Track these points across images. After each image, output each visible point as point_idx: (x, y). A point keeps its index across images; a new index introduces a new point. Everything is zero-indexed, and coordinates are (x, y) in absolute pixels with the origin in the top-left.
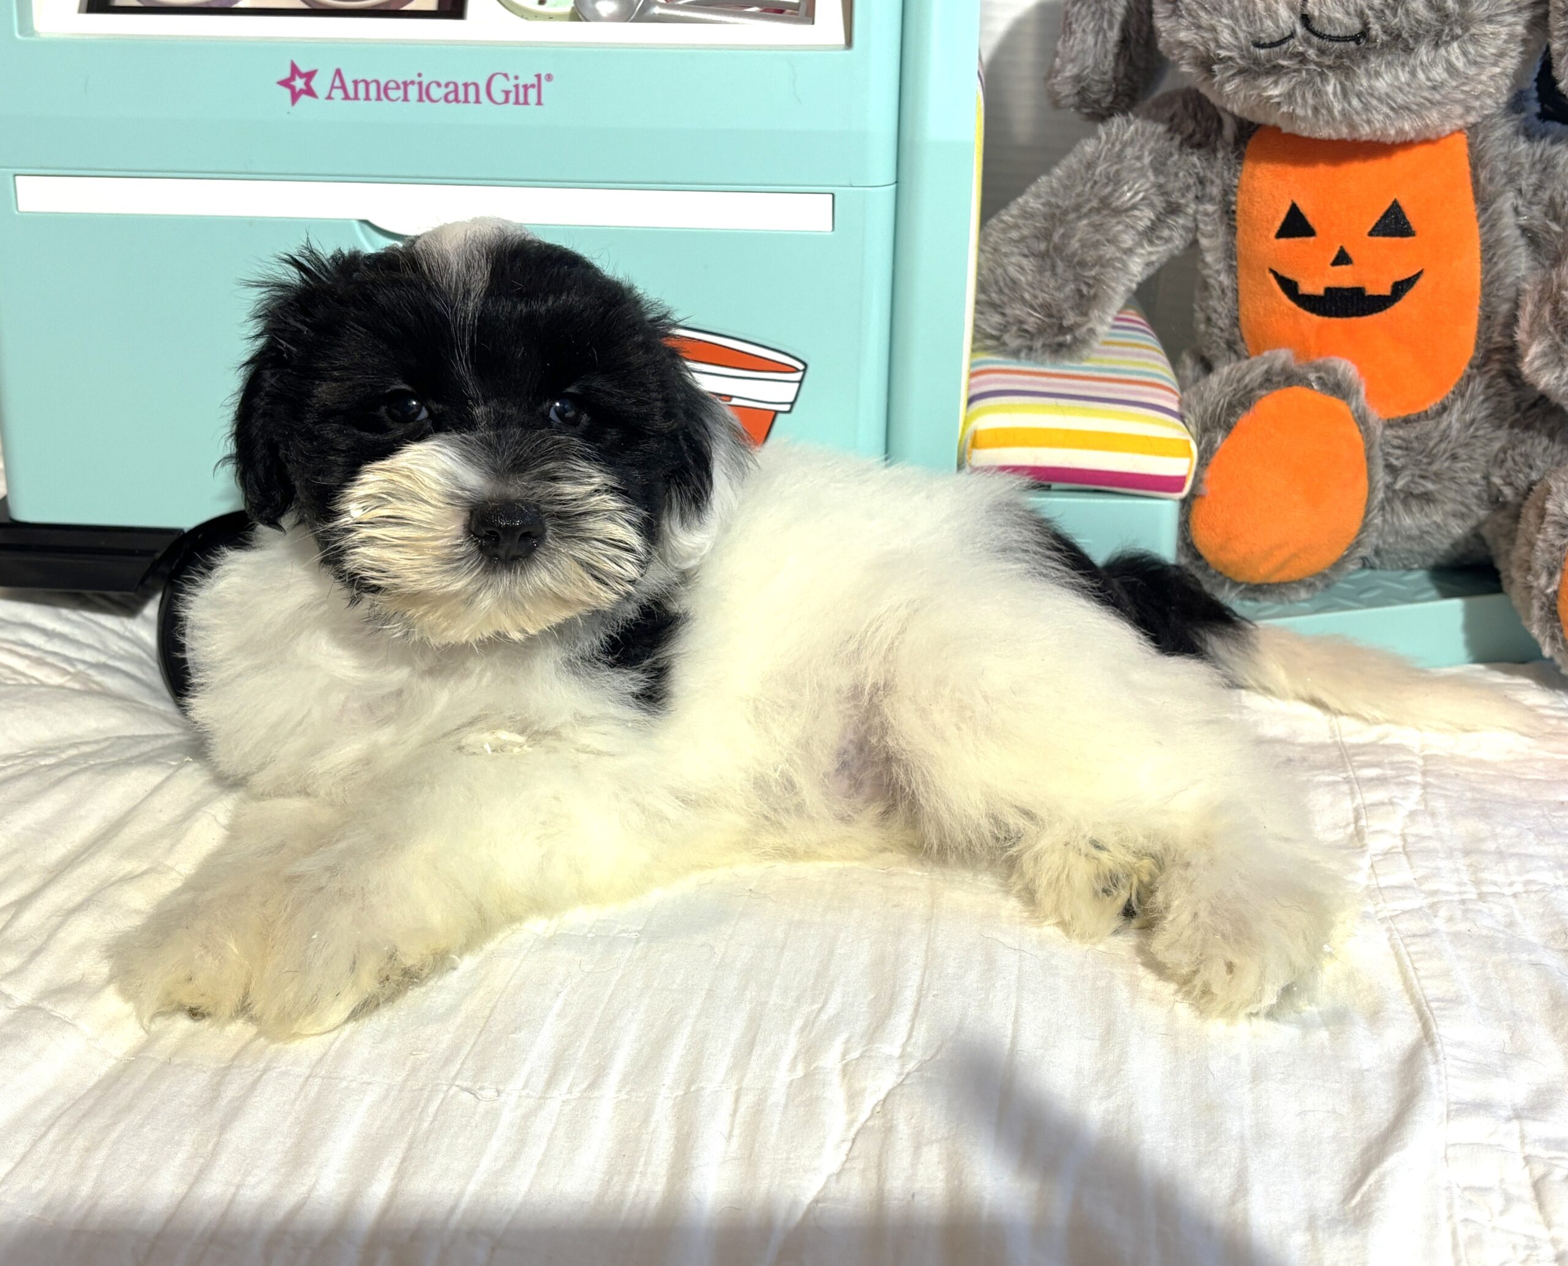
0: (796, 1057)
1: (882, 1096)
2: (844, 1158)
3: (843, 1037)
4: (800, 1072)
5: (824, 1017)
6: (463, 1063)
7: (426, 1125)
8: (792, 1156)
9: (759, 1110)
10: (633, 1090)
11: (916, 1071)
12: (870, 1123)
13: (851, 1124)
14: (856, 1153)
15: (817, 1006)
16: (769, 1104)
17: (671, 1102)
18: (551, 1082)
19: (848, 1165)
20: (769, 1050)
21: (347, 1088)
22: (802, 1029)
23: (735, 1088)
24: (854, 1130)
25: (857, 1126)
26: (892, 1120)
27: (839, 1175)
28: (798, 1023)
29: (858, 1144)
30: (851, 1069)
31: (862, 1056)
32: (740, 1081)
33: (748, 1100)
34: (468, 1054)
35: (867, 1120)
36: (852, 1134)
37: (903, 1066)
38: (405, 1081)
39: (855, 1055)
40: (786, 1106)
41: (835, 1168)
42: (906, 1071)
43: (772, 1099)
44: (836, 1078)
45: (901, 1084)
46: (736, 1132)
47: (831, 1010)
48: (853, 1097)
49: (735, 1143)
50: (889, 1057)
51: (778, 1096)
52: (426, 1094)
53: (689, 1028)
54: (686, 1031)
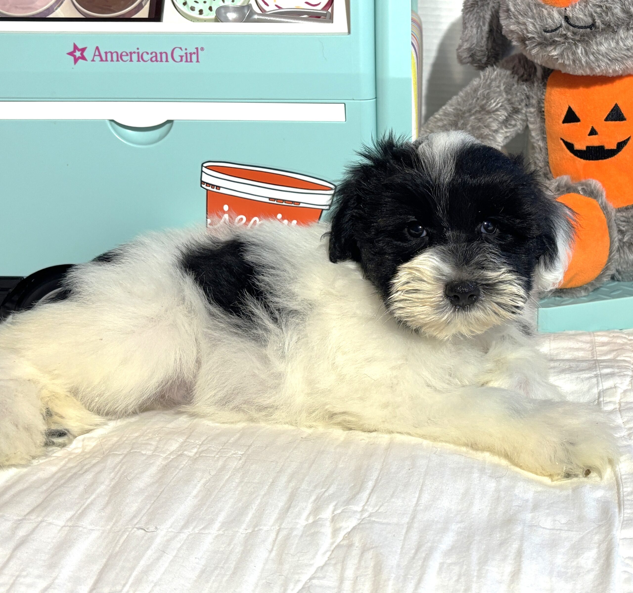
0: (310, 514)
1: (349, 530)
2: (327, 559)
3: (334, 503)
4: (311, 520)
5: (326, 494)
6: (142, 518)
7: (117, 549)
8: (300, 559)
9: (287, 538)
10: (226, 530)
11: (368, 517)
12: (341, 543)
13: (332, 543)
14: (333, 556)
15: (324, 490)
16: (293, 535)
17: (244, 535)
18: (185, 526)
19: (328, 562)
20: (297, 509)
21: (81, 531)
22: (315, 500)
23: (278, 528)
24: (334, 546)
25: (336, 544)
26: (352, 541)
27: (322, 567)
28: (313, 498)
29: (334, 552)
30: (336, 518)
31: (342, 512)
32: (281, 524)
33: (283, 533)
34: (145, 513)
35: (340, 542)
36: (332, 548)
37: (362, 515)
38: (112, 527)
39: (339, 511)
40: (302, 536)
41: (322, 564)
42: (363, 517)
43: (295, 533)
44: (328, 523)
45: (359, 524)
46: (275, 549)
47: (331, 491)
48: (335, 532)
49: (274, 553)
50: (355, 512)
51: (298, 532)
52: (120, 533)
53: (259, 500)
54: (257, 502)
